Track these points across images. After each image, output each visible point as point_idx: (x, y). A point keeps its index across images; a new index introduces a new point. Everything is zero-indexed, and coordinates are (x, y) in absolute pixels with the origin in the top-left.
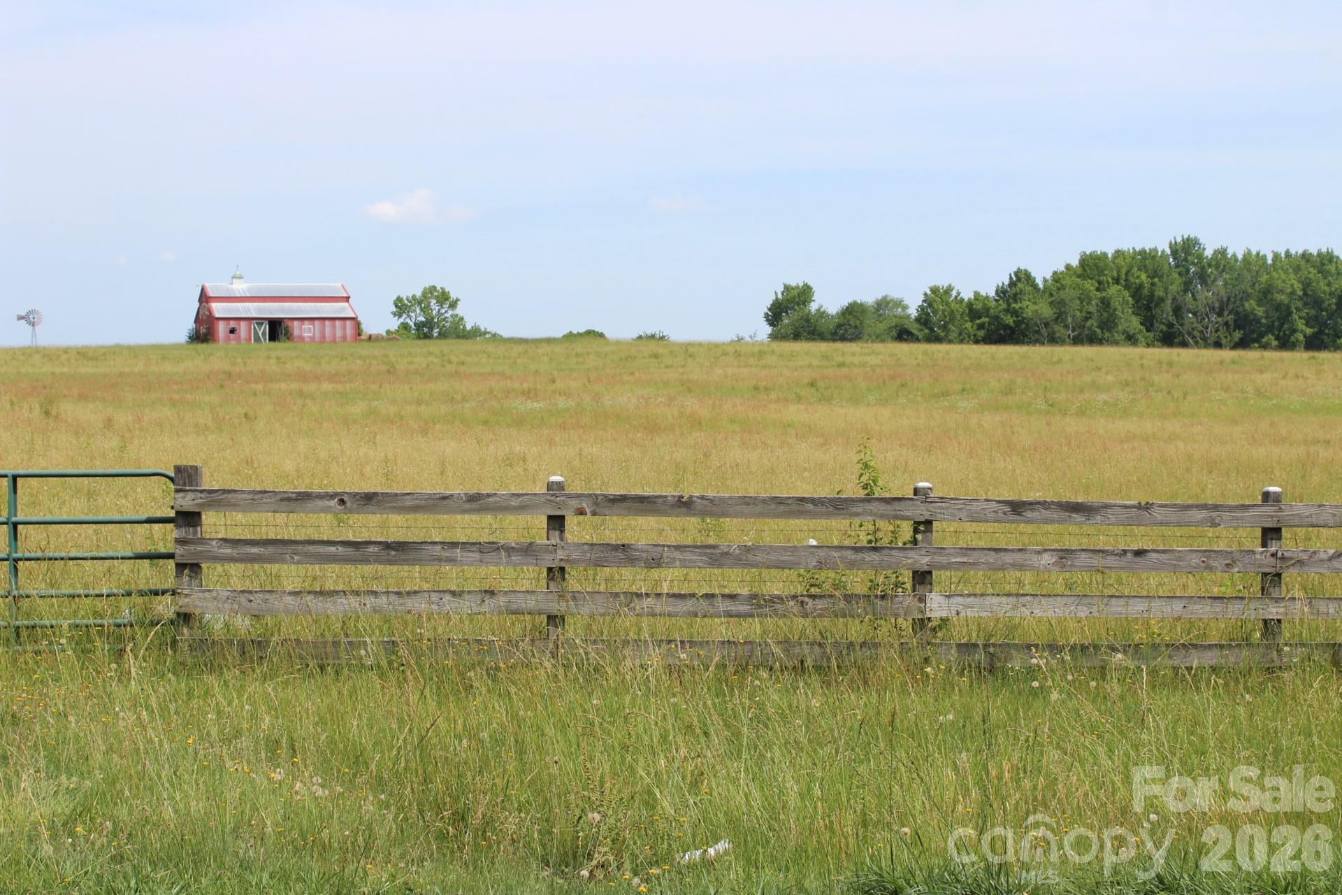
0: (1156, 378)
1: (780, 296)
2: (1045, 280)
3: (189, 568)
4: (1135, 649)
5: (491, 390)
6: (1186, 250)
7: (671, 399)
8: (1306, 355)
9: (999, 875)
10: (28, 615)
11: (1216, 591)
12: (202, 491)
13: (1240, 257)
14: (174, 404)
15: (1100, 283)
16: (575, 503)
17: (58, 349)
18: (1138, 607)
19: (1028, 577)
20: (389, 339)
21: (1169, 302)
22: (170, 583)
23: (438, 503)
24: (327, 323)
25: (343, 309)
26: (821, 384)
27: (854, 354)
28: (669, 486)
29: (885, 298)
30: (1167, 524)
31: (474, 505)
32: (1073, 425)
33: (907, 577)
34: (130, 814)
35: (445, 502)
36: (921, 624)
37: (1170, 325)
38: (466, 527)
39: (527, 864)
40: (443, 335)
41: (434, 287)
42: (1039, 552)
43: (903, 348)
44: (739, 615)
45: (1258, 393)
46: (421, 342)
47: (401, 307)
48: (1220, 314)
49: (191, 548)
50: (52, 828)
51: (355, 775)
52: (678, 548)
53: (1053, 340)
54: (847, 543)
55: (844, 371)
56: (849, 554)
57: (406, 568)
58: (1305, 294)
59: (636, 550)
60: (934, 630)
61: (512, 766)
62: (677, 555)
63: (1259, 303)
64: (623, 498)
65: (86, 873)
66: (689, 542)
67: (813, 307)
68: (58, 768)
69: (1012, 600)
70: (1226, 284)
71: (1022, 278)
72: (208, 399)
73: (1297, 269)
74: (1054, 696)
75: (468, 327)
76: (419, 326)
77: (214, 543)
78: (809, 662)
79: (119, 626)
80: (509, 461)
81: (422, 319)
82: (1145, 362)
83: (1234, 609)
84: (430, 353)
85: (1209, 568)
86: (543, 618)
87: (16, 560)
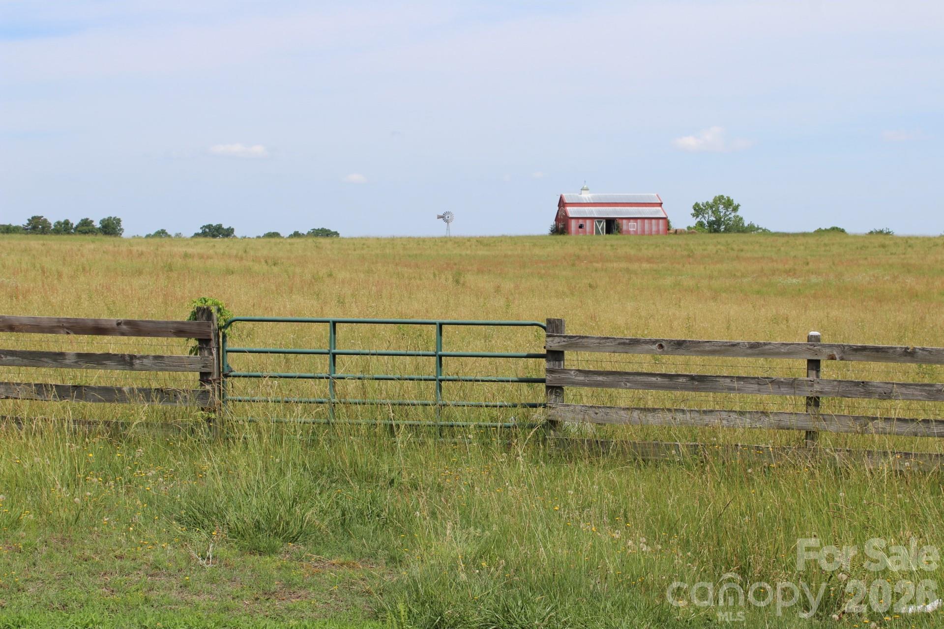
3: (555, 389)
5: (762, 270)
7: (895, 277)
10: (448, 418)
12: (565, 337)
14: (541, 276)
16: (827, 351)
17: (463, 238)
20: (689, 233)
22: (541, 399)
23: (730, 349)
24: (646, 221)
25: (658, 212)
31: (756, 351)
34: (517, 556)
35: (734, 348)
38: (745, 366)
40: (727, 230)
41: (722, 196)
46: (712, 235)
47: (698, 210)
49: (557, 375)
50: (466, 561)
51: (669, 538)
52: (904, 385)
57: (703, 394)
59: (872, 386)
61: (781, 537)
62: (904, 390)
64: (864, 349)
65: (488, 594)
66: (910, 381)
68: (468, 522)
72: (564, 273)
75: (746, 225)
76: (711, 224)
77: (573, 372)
79: (507, 427)
80: (775, 320)
81: (713, 218)
84: (719, 243)
86: (804, 433)
87: (441, 381)
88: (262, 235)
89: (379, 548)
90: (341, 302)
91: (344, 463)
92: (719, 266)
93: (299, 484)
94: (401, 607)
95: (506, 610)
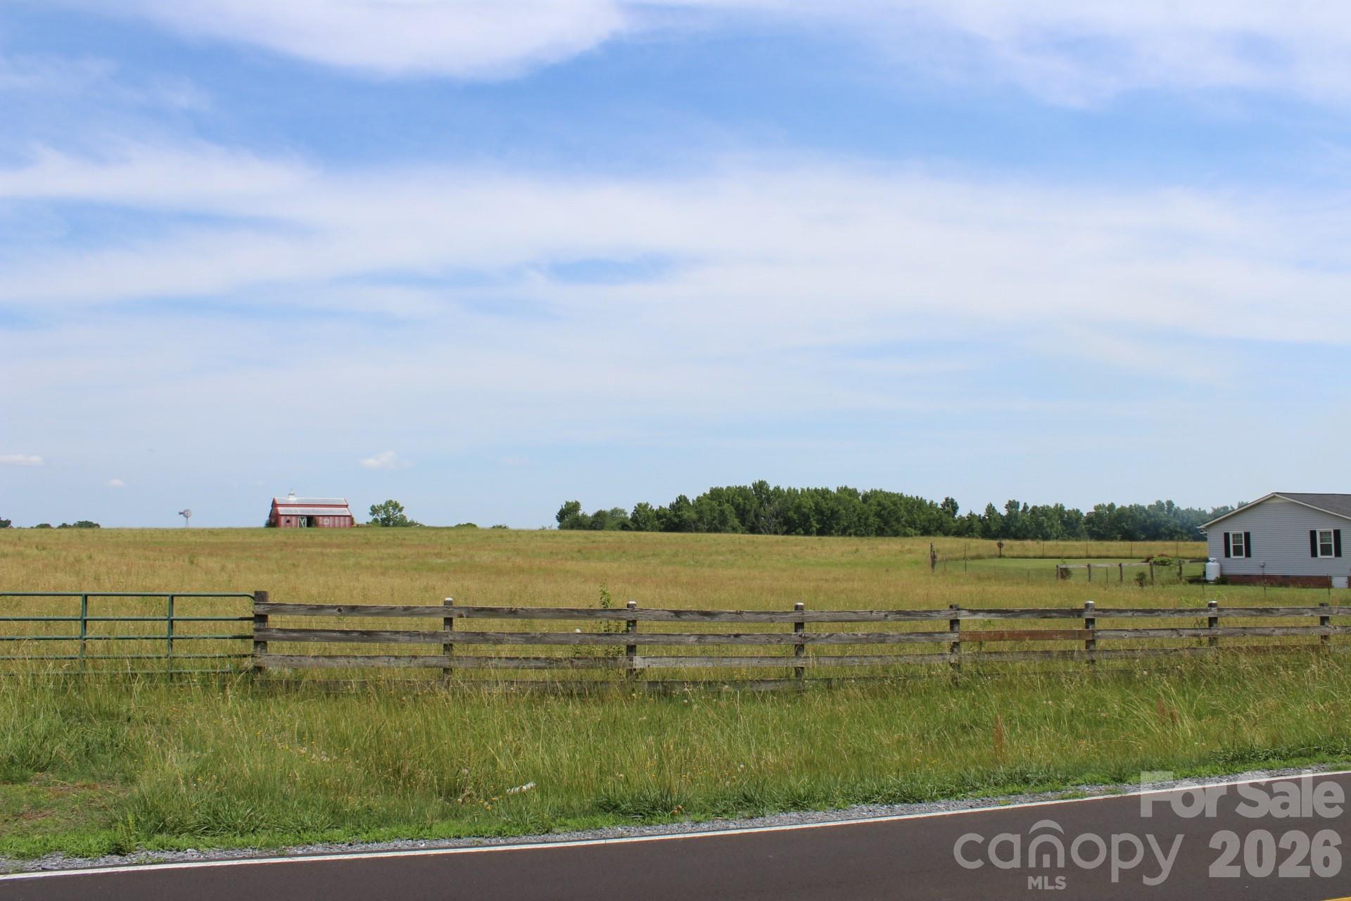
0: (746, 549)
1: (564, 507)
2: (693, 501)
3: (261, 643)
4: (734, 683)
5: (418, 552)
6: (760, 487)
7: (509, 558)
8: (817, 538)
9: (667, 796)
10: (177, 668)
11: (774, 654)
12: (268, 604)
13: (786, 491)
14: (257, 558)
15: (720, 502)
16: (457, 612)
17: (199, 529)
18: (737, 662)
19: (683, 648)
20: (367, 527)
21: (753, 512)
22: (252, 650)
23: (388, 611)
24: (336, 518)
25: (345, 511)
26: (584, 551)
27: (600, 536)
28: (507, 602)
29: (615, 509)
30: (750, 621)
31: (408, 612)
32: (707, 572)
33: (624, 649)
34: (226, 771)
35: (393, 611)
36: (631, 671)
37: (753, 523)
38: (403, 623)
39: (431, 796)
40: (395, 525)
41: (391, 501)
42: (689, 636)
43: (625, 533)
44: (539, 668)
45: (795, 556)
46: (383, 528)
47: (374, 510)
48: (777, 518)
49: (262, 633)
50: (185, 779)
51: (343, 751)
52: (511, 634)
53: (697, 530)
54: (595, 631)
55: (595, 544)
56: (595, 637)
58: (816, 509)
59: (488, 635)
60: (637, 675)
61: (424, 745)
62: (510, 638)
63: (795, 513)
64: (482, 609)
65: (203, 802)
66: (516, 631)
67: (580, 513)
68: (190, 747)
69: (675, 659)
70: (779, 504)
71: (682, 499)
72: (274, 556)
73: (812, 497)
74: (695, 707)
75: (408, 521)
76: (383, 520)
77: (274, 631)
78: (575, 692)
79: (224, 673)
80: (426, 589)
81: (384, 516)
82: (741, 541)
83: (781, 662)
84: (388, 534)
85: (770, 642)
86: (442, 670)
87: (172, 639)
88: (35, 526)
89: (115, 772)
90: (97, 579)
91: (91, 706)
92: (389, 551)
93: (50, 725)
94: (130, 818)
95: (216, 813)
